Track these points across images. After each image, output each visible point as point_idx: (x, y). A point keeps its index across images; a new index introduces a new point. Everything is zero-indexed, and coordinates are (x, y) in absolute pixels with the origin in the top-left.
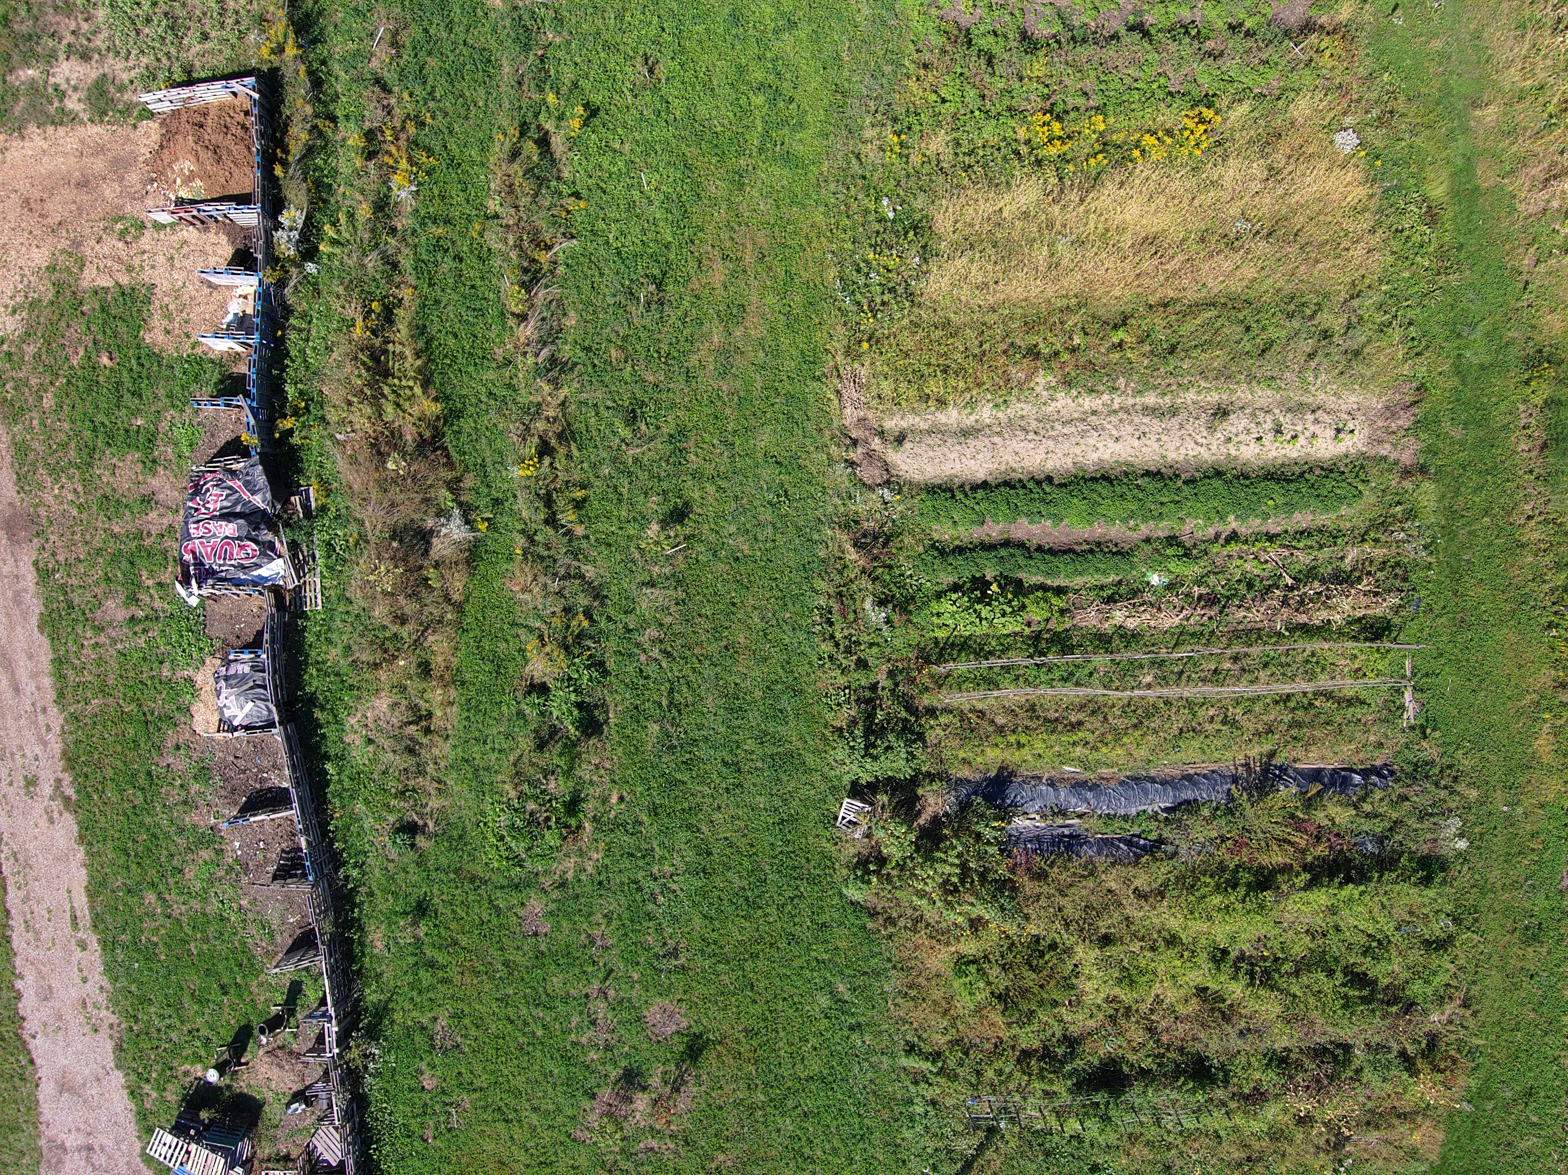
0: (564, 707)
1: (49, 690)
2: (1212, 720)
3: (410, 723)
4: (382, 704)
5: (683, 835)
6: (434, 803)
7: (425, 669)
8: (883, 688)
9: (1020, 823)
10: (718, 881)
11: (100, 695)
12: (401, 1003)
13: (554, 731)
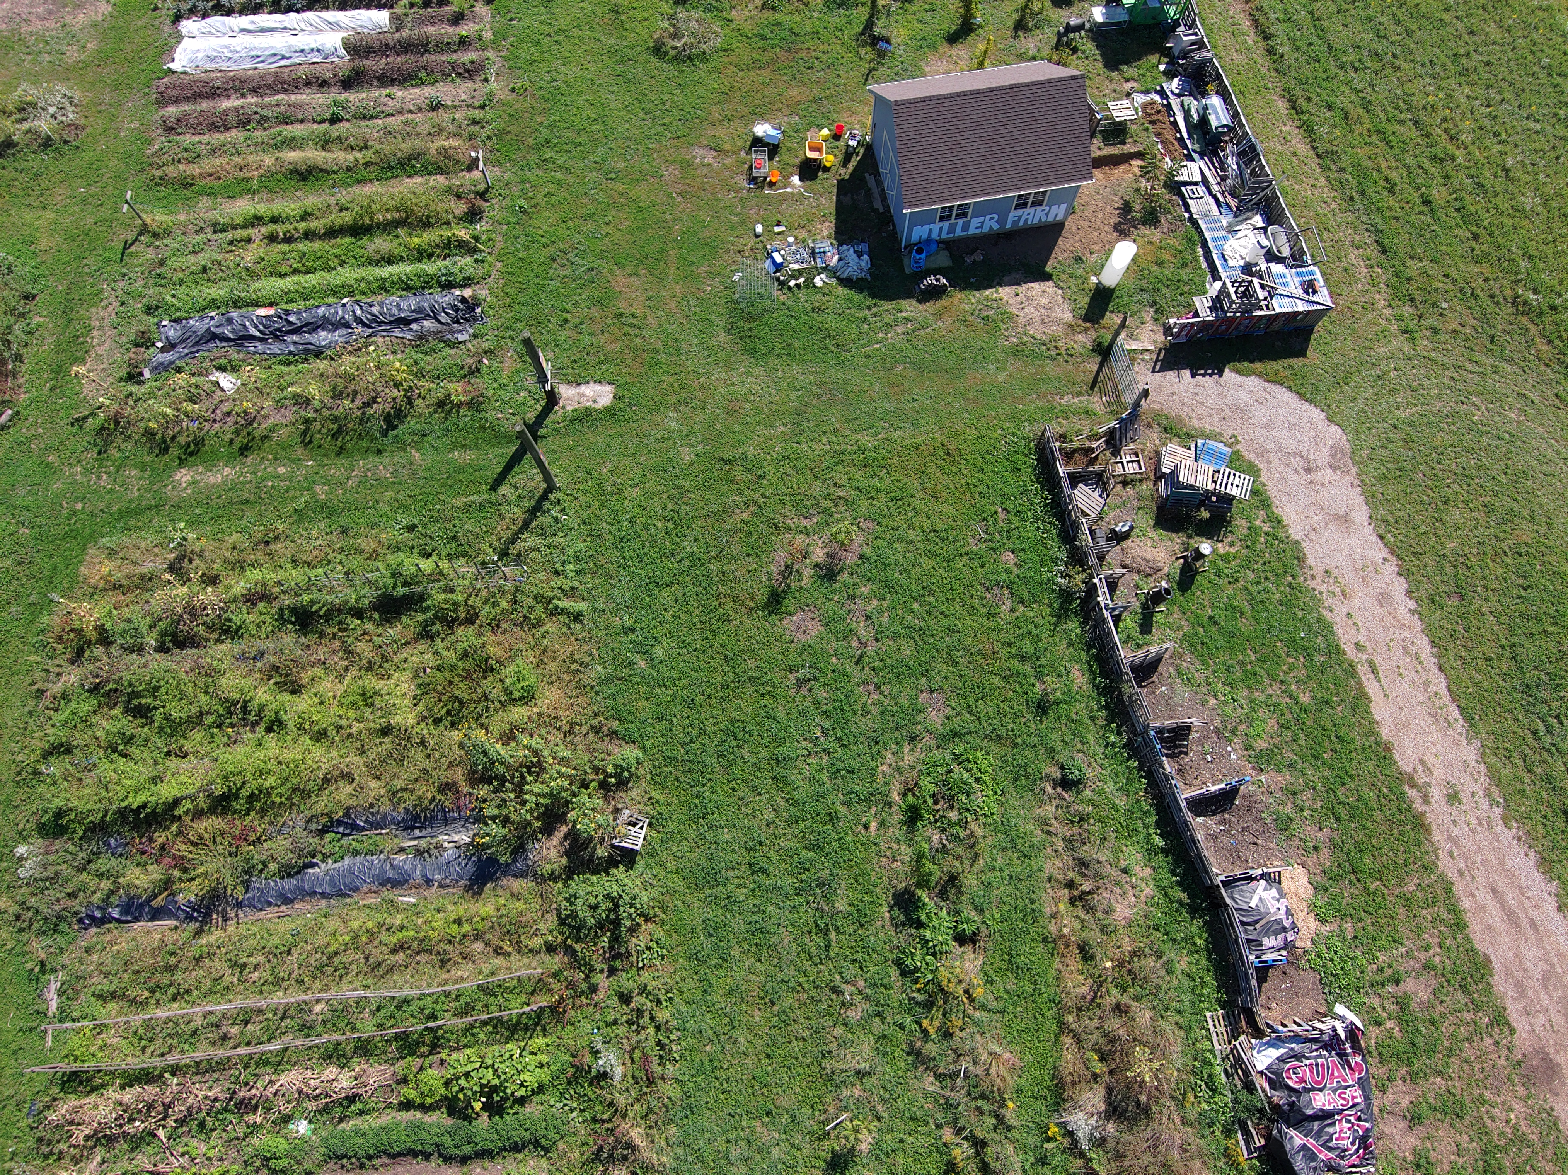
0: (936, 923)
1: (1461, 894)
2: (256, 967)
3: (1089, 893)
4: (1122, 911)
5: (802, 794)
6: (1049, 810)
7: (1086, 953)
8: (602, 971)
9: (464, 838)
10: (764, 753)
11: (1408, 895)
12: (1047, 622)
13: (942, 894)
